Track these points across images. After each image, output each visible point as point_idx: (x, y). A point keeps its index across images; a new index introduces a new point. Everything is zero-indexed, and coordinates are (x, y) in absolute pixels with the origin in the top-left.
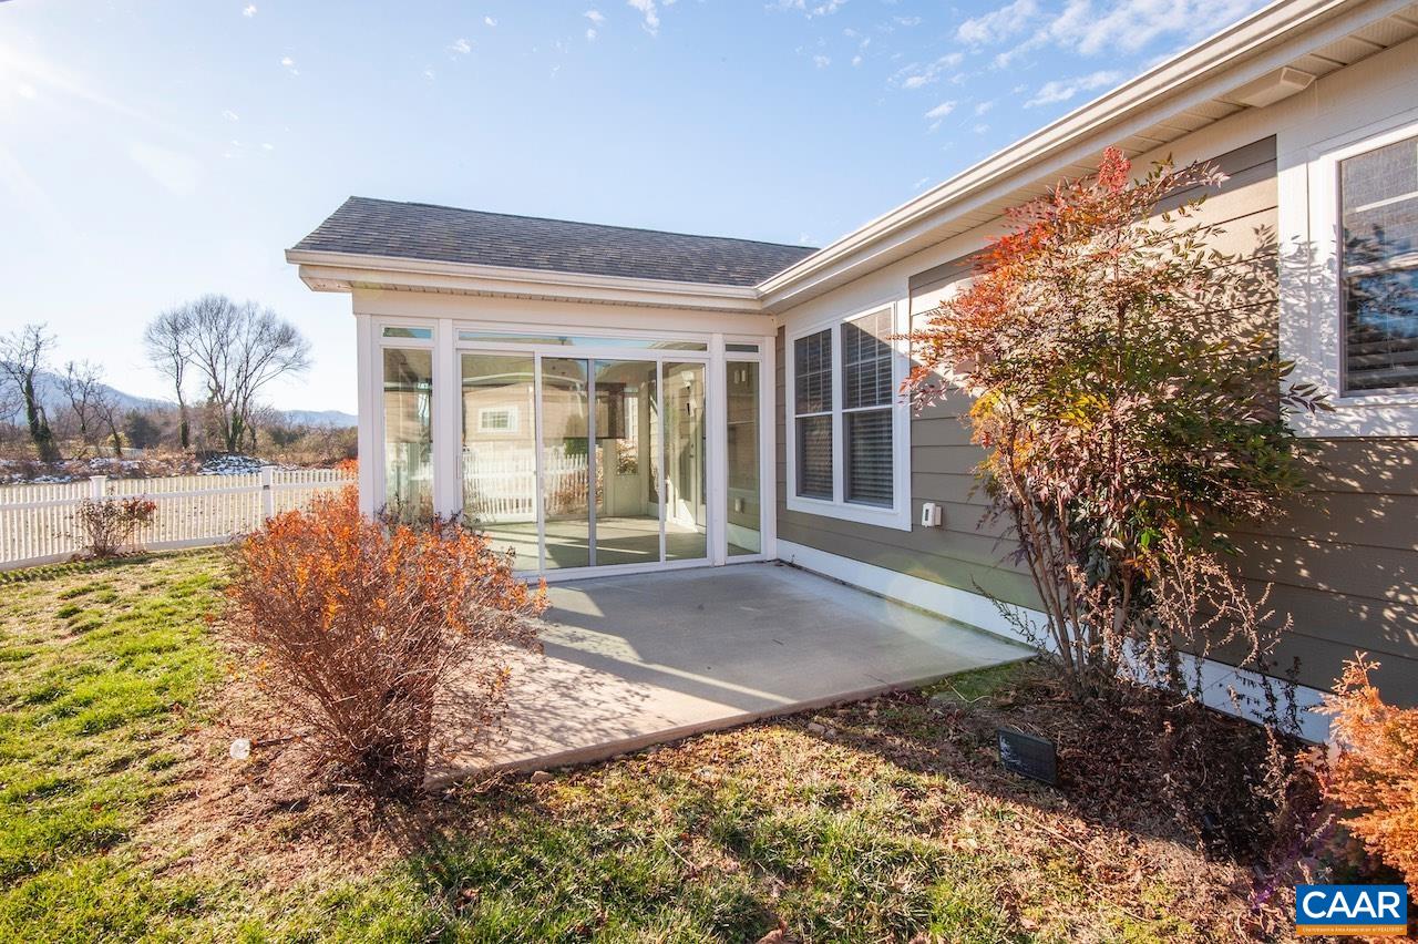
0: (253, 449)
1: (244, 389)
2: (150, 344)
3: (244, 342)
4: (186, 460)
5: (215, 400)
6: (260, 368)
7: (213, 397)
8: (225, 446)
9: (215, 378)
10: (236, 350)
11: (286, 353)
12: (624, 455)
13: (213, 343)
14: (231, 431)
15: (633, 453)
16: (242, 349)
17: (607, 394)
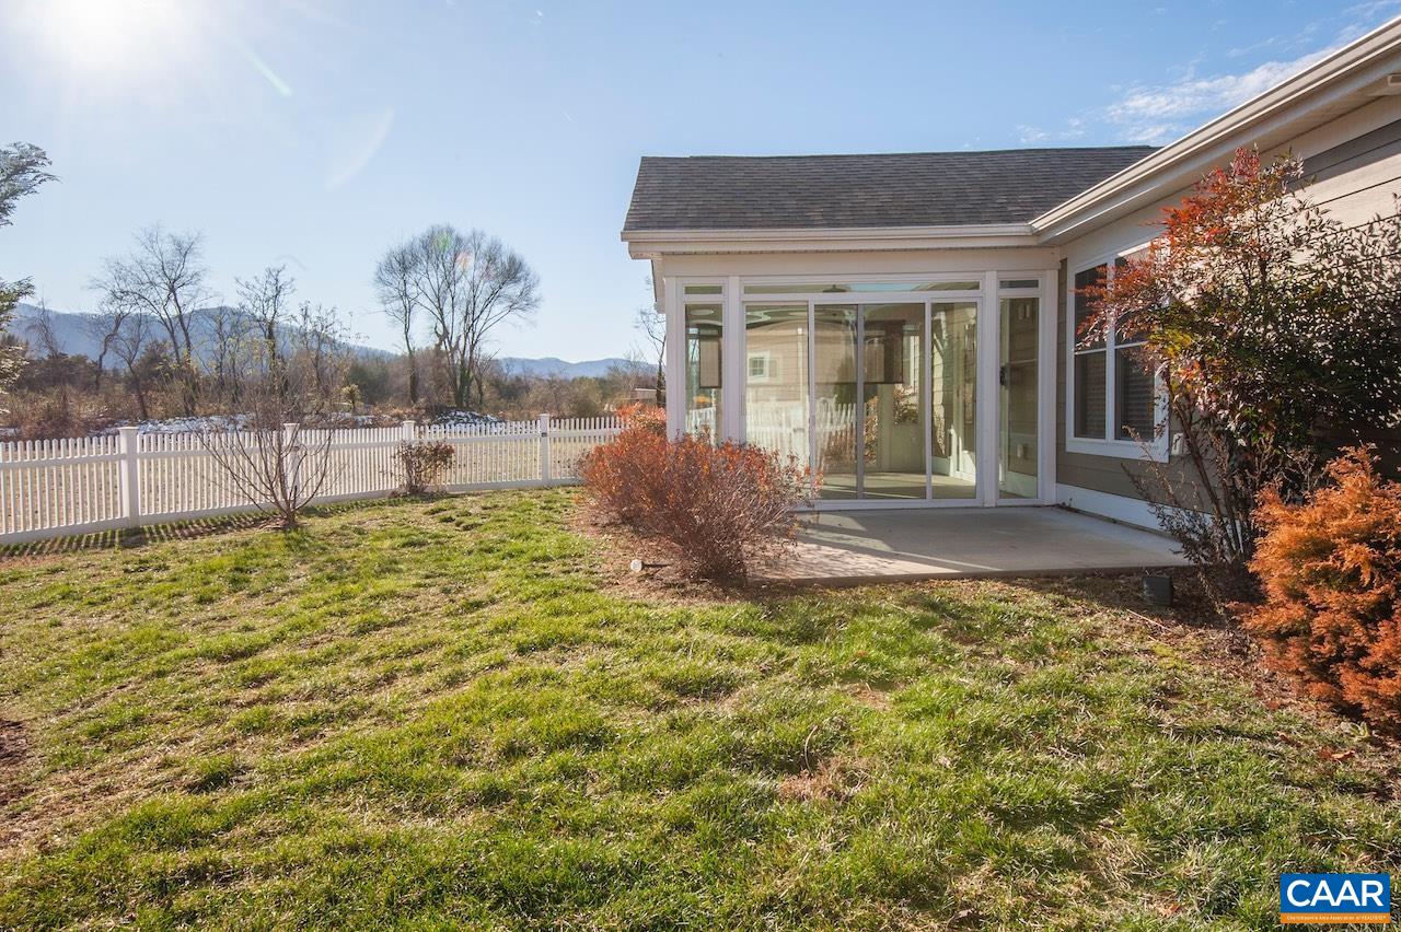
0: (480, 403)
1: (470, 335)
2: (381, 285)
3: (470, 278)
4: (416, 415)
5: (443, 348)
6: (487, 310)
7: (440, 344)
8: (453, 399)
9: (443, 322)
10: (462, 288)
11: (513, 290)
12: (902, 403)
13: (440, 280)
14: (458, 383)
15: (914, 400)
16: (468, 287)
17: (883, 333)
